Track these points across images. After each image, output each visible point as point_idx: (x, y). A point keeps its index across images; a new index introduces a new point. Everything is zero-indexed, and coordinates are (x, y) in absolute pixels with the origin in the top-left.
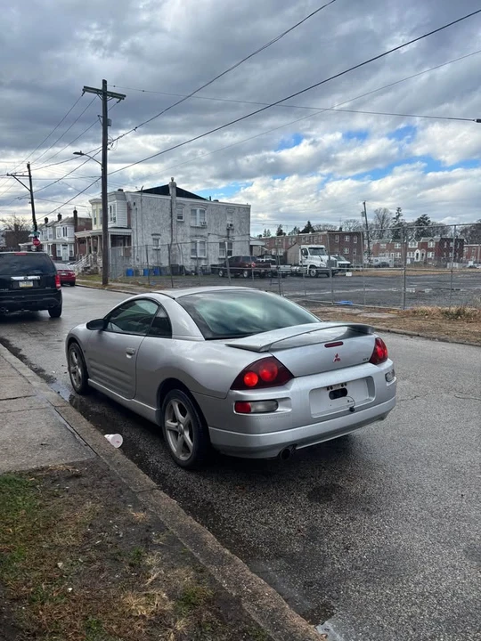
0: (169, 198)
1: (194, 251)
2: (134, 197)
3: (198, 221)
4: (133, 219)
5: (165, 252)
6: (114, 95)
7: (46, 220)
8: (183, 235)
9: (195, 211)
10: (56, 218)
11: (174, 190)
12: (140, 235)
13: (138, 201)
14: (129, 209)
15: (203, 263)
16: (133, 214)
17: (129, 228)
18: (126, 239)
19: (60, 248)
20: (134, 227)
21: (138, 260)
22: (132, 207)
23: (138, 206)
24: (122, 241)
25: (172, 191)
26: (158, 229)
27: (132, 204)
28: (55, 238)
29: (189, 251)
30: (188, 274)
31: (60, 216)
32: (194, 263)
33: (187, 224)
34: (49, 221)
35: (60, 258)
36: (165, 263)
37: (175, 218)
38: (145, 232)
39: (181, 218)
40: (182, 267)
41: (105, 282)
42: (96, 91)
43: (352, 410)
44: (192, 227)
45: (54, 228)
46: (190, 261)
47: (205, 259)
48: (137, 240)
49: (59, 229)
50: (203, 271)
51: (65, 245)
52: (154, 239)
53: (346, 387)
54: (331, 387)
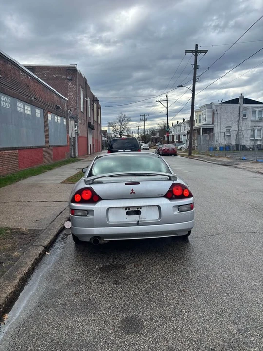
0: (238, 105)
1: (253, 136)
2: (217, 106)
3: (257, 117)
4: (216, 119)
5: (234, 137)
6: (201, 52)
7: (178, 122)
8: (246, 125)
9: (255, 111)
10: (182, 122)
11: (242, 100)
12: (219, 127)
13: (219, 108)
14: (214, 114)
15: (258, 143)
16: (216, 116)
17: (213, 124)
18: (211, 130)
19: (182, 137)
20: (216, 123)
21: (217, 142)
22: (216, 112)
23: (219, 111)
24: (209, 131)
25: (241, 101)
26: (230, 124)
27: (215, 110)
28: (180, 131)
29: (249, 136)
30: (247, 150)
31: (184, 120)
32: (252, 143)
33: (249, 119)
34: (179, 123)
35: (182, 142)
36: (234, 143)
37: (241, 116)
38: (222, 125)
39: (246, 116)
40: (244, 146)
41: (190, 154)
42: (192, 51)
43: (138, 224)
44: (252, 121)
45: (180, 126)
46: (249, 142)
47: (260, 140)
48: (217, 130)
49: (183, 127)
50: (258, 147)
51: (184, 135)
52: (227, 130)
53: (140, 210)
54: (129, 208)
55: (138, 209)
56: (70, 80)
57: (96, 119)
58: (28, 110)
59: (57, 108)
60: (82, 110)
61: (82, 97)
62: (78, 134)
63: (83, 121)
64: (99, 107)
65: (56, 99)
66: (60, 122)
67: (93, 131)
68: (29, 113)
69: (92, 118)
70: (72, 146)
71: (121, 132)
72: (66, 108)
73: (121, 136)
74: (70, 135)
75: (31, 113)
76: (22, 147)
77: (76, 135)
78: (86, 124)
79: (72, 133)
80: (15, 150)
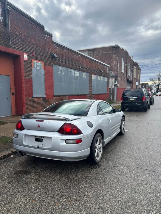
43: (38, 147)
53: (43, 139)
54: (37, 136)
55: (42, 138)
56: (114, 54)
57: (135, 77)
58: (77, 73)
59: (100, 72)
60: (123, 71)
61: (123, 63)
62: (117, 87)
63: (123, 78)
64: (139, 69)
65: (99, 66)
66: (102, 80)
67: (132, 84)
68: (78, 75)
69: (132, 76)
70: (112, 94)
71: (159, 84)
72: (108, 71)
73: (159, 87)
74: (110, 87)
75: (79, 75)
76: (71, 95)
77: (116, 88)
78: (125, 80)
79: (112, 86)
80: (66, 96)
